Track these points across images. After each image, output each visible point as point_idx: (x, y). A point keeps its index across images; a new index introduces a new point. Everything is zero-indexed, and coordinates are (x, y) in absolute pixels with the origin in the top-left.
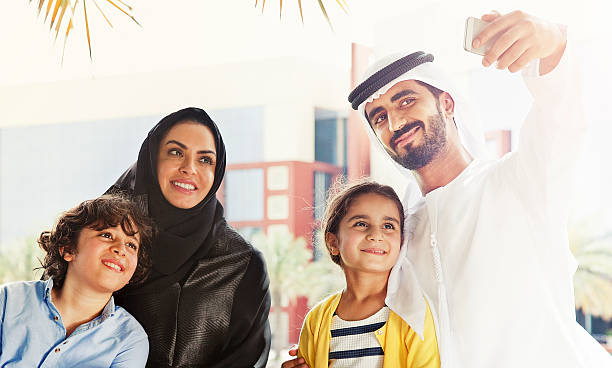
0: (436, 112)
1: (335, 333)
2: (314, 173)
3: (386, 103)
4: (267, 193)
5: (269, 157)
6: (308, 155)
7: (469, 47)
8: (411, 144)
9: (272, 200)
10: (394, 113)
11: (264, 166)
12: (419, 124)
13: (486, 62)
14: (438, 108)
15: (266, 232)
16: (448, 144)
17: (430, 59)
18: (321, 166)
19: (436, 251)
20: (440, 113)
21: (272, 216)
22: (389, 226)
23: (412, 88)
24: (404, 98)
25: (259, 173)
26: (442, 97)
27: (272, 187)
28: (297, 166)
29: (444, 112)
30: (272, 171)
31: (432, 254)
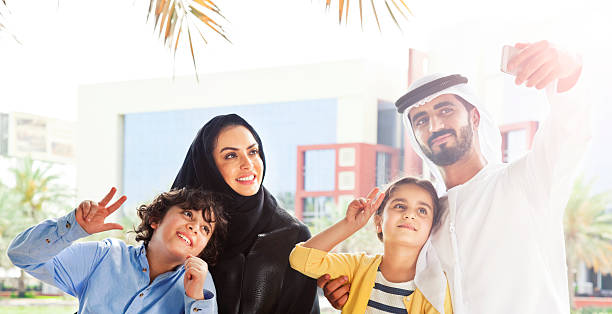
0: (467, 123)
1: (378, 286)
2: (377, 154)
3: (430, 109)
4: (339, 169)
5: (340, 140)
6: (372, 139)
7: (505, 69)
8: (444, 144)
9: (342, 175)
10: (436, 118)
11: (337, 147)
12: (452, 132)
13: (518, 81)
14: (469, 120)
15: (337, 201)
16: (472, 151)
17: (465, 81)
18: (382, 148)
19: (453, 236)
20: (470, 124)
21: (342, 187)
22: (423, 210)
23: (450, 101)
24: (443, 107)
25: (332, 153)
26: (472, 112)
27: (342, 163)
28: (362, 148)
29: (472, 125)
30: (342, 151)
31: (451, 239)
